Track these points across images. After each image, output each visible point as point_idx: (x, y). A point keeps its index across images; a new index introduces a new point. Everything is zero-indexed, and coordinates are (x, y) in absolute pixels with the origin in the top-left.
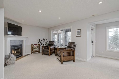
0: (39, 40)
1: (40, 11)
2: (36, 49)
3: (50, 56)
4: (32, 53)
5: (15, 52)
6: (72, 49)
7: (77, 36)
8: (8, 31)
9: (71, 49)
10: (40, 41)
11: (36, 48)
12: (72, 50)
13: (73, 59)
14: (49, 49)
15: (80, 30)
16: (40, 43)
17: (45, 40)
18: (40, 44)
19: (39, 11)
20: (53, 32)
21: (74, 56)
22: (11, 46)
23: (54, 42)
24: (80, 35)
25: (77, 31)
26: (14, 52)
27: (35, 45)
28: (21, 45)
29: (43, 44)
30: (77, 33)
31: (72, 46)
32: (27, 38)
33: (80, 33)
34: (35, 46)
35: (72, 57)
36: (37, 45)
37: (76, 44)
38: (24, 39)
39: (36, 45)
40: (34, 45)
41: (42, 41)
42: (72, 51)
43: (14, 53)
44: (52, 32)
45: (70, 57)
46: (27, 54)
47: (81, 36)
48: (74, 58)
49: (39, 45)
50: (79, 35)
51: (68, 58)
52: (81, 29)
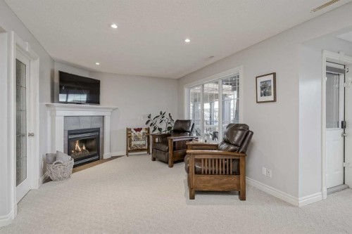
0: (149, 117)
1: (114, 26)
2: (138, 143)
3: (171, 166)
4: (127, 155)
5: (84, 148)
6: (233, 151)
7: (260, 99)
8: (60, 93)
9: (232, 148)
10: (152, 118)
11: (138, 139)
12: (235, 154)
13: (235, 186)
14: (168, 145)
15: (271, 77)
16: (151, 125)
17: (167, 116)
18: (152, 129)
19: (110, 25)
20: (192, 90)
21: (241, 176)
22: (69, 131)
23: (189, 121)
24: (271, 98)
25: (260, 80)
26: (81, 147)
27: (135, 129)
28: (98, 130)
29: (160, 129)
30: (262, 89)
31: (236, 138)
32: (114, 109)
33: (270, 87)
34: (137, 133)
35: (234, 178)
36: (142, 131)
37: (252, 133)
38: (107, 114)
39: (138, 130)
40: (132, 130)
41: (156, 119)
42: (231, 158)
43: (80, 149)
44: (186, 90)
45: (225, 179)
46: (115, 154)
47: (275, 100)
48: (239, 185)
49: (148, 129)
50: (269, 94)
51: (216, 181)
52: (274, 74)
